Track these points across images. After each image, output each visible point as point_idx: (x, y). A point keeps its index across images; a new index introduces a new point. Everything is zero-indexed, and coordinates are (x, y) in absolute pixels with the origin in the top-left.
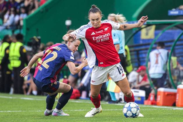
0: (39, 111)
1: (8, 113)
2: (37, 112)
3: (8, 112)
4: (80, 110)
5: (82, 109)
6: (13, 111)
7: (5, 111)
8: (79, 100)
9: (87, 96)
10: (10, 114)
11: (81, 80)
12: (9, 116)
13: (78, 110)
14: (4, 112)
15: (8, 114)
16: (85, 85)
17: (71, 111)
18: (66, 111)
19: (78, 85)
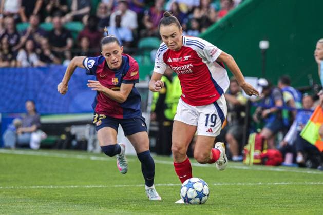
0: (218, 184)
1: (168, 187)
2: (215, 186)
3: (169, 185)
4: (283, 183)
5: (286, 182)
6: (177, 185)
7: (165, 185)
8: (281, 167)
9: (294, 161)
10: (173, 189)
11: (284, 136)
12: (171, 191)
13: (279, 183)
14: (163, 185)
15: (170, 189)
16: (291, 143)
17: (268, 184)
18: (261, 185)
19: (279, 144)
